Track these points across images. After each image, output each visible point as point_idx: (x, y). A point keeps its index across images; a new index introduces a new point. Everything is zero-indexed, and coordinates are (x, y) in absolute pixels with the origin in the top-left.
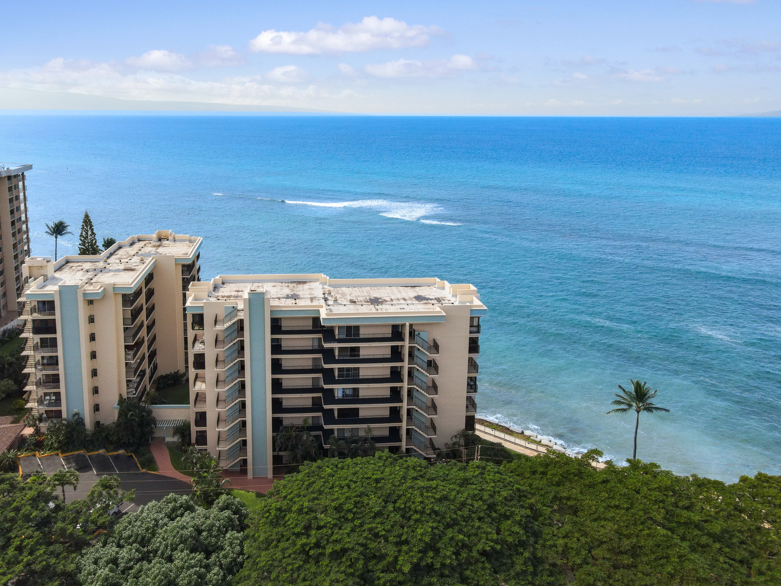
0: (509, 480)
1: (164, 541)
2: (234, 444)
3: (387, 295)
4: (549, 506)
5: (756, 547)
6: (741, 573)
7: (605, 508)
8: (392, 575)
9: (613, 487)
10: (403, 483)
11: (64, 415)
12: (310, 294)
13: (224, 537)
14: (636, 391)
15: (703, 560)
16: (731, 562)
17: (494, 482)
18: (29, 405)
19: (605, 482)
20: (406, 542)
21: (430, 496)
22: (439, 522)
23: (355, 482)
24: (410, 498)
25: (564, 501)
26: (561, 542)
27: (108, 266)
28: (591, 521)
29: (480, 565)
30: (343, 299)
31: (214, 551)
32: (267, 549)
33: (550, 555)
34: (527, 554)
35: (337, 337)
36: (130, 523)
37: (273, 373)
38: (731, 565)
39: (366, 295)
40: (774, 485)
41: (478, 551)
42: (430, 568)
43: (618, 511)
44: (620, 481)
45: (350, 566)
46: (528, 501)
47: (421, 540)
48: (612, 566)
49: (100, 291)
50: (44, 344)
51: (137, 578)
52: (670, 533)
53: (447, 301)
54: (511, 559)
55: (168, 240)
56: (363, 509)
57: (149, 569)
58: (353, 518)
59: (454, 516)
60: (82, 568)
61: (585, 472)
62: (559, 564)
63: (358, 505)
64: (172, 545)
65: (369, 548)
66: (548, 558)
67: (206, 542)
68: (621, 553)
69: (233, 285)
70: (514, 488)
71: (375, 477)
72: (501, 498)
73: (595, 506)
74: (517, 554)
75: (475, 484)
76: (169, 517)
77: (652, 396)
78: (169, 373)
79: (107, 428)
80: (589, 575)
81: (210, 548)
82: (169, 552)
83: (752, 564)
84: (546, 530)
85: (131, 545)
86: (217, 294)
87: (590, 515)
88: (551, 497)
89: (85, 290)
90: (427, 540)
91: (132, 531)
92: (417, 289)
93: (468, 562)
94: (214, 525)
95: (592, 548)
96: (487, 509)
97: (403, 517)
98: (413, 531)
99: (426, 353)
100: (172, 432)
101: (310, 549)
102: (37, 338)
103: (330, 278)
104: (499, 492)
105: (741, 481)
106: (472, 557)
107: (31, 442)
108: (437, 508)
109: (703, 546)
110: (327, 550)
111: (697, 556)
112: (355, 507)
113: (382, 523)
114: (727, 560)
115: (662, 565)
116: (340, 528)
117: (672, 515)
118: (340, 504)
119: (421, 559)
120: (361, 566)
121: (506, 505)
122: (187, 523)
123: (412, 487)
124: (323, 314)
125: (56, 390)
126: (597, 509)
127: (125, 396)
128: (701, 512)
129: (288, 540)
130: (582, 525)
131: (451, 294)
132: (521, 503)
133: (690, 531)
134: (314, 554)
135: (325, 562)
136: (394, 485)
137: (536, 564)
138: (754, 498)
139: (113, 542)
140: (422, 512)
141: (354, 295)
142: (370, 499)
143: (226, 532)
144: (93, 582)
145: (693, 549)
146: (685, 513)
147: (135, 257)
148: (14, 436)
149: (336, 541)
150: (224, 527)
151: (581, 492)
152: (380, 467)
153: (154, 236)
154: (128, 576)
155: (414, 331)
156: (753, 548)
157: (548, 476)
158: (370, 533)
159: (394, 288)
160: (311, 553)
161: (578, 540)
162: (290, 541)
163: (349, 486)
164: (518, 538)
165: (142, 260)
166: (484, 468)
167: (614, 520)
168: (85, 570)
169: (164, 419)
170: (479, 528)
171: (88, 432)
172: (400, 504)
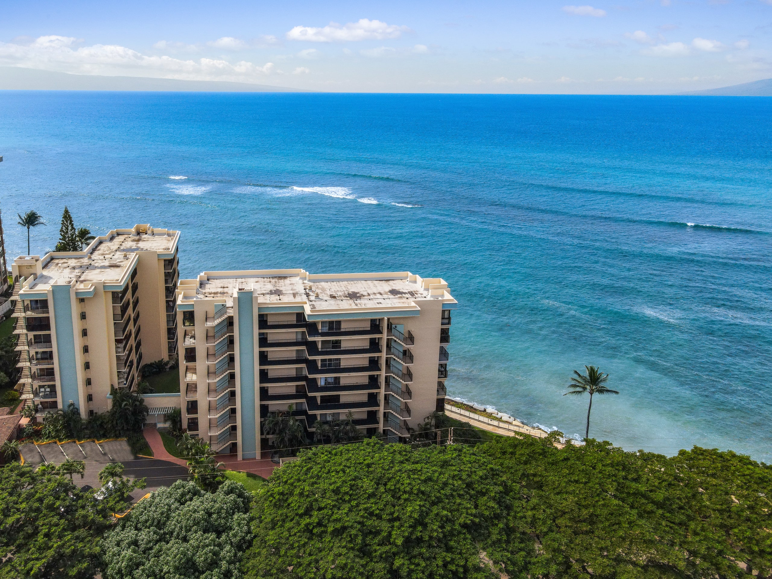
0: (483, 460)
1: (178, 523)
2: (224, 429)
3: (364, 290)
4: (518, 483)
5: (692, 511)
6: (680, 534)
7: (567, 483)
8: (387, 548)
9: (573, 464)
10: (392, 467)
11: (60, 406)
12: (292, 290)
13: (232, 519)
14: (590, 376)
15: (648, 524)
16: (672, 525)
17: (471, 463)
18: (24, 397)
19: (566, 459)
20: (398, 519)
21: (416, 478)
22: (426, 500)
23: (349, 467)
24: (399, 481)
25: (531, 478)
26: (530, 513)
27: (93, 263)
28: (555, 494)
29: (462, 536)
30: (323, 295)
31: (224, 531)
32: (273, 528)
33: (520, 525)
34: (501, 525)
35: (320, 331)
36: (145, 509)
37: (261, 364)
38: (671, 528)
39: (344, 289)
40: (708, 457)
41: (460, 524)
42: (419, 540)
43: (577, 485)
44: (578, 459)
45: (350, 542)
46: (500, 479)
47: (410, 517)
48: (573, 532)
49: (91, 290)
50: (38, 340)
51: (158, 557)
52: (621, 503)
53: (419, 295)
54: (488, 529)
55: (146, 234)
56: (358, 491)
57: (169, 549)
58: (349, 499)
59: (438, 495)
60: (106, 550)
61: (548, 452)
62: (529, 532)
63: (354, 488)
64: (186, 527)
65: (366, 525)
66: (518, 528)
67: (216, 523)
68: (580, 521)
69: (218, 281)
70: (488, 468)
71: (366, 462)
72: (477, 477)
73: (558, 481)
74: (493, 525)
75: (454, 466)
76: (179, 501)
77: (604, 380)
78: (153, 362)
79: (101, 417)
80: (554, 541)
81: (221, 529)
82: (183, 533)
83: (688, 526)
84: (516, 503)
85: (149, 528)
86: (204, 291)
87: (554, 489)
88: (520, 474)
89: (77, 289)
90: (416, 516)
91: (148, 516)
92: (391, 283)
93: (452, 534)
94: (222, 508)
95: (556, 518)
96: (466, 487)
97: (393, 496)
98: (403, 509)
99: (403, 344)
100: (162, 419)
101: (313, 528)
102: (31, 335)
103: (310, 273)
104: (475, 472)
105: (680, 454)
106: (455, 529)
107: (29, 432)
108: (423, 489)
109: (649, 513)
110: (329, 528)
111: (644, 521)
112: (351, 489)
113: (376, 503)
114: (669, 524)
115: (614, 530)
116: (339, 509)
117: (622, 487)
118: (338, 488)
119: (411, 533)
120: (360, 541)
121: (482, 483)
122: (198, 507)
123: (400, 470)
124: (308, 311)
125: (51, 383)
126: (559, 484)
127: (116, 386)
128: (647, 483)
129: (292, 520)
130: (547, 498)
131: (423, 287)
132: (494, 481)
133: (638, 500)
134: (317, 533)
135: (328, 538)
136: (383, 469)
137: (509, 533)
138: (690, 469)
139: (131, 525)
140: (410, 493)
141: (333, 290)
142: (363, 482)
143: (233, 513)
144: (118, 562)
145: (640, 516)
146: (634, 485)
147: (118, 253)
148: (13, 426)
149: (337, 520)
150: (231, 509)
151: (546, 470)
152: (369, 453)
153: (133, 230)
154: (149, 555)
155: (391, 324)
156: (690, 512)
157: (517, 456)
158: (366, 512)
159: (369, 282)
160: (315, 531)
161: (544, 511)
162: (294, 521)
163: (344, 472)
164: (493, 511)
165: (125, 256)
166: (460, 451)
167: (574, 493)
168: (109, 552)
169: (155, 407)
170: (460, 504)
171: (83, 422)
172: (390, 485)
